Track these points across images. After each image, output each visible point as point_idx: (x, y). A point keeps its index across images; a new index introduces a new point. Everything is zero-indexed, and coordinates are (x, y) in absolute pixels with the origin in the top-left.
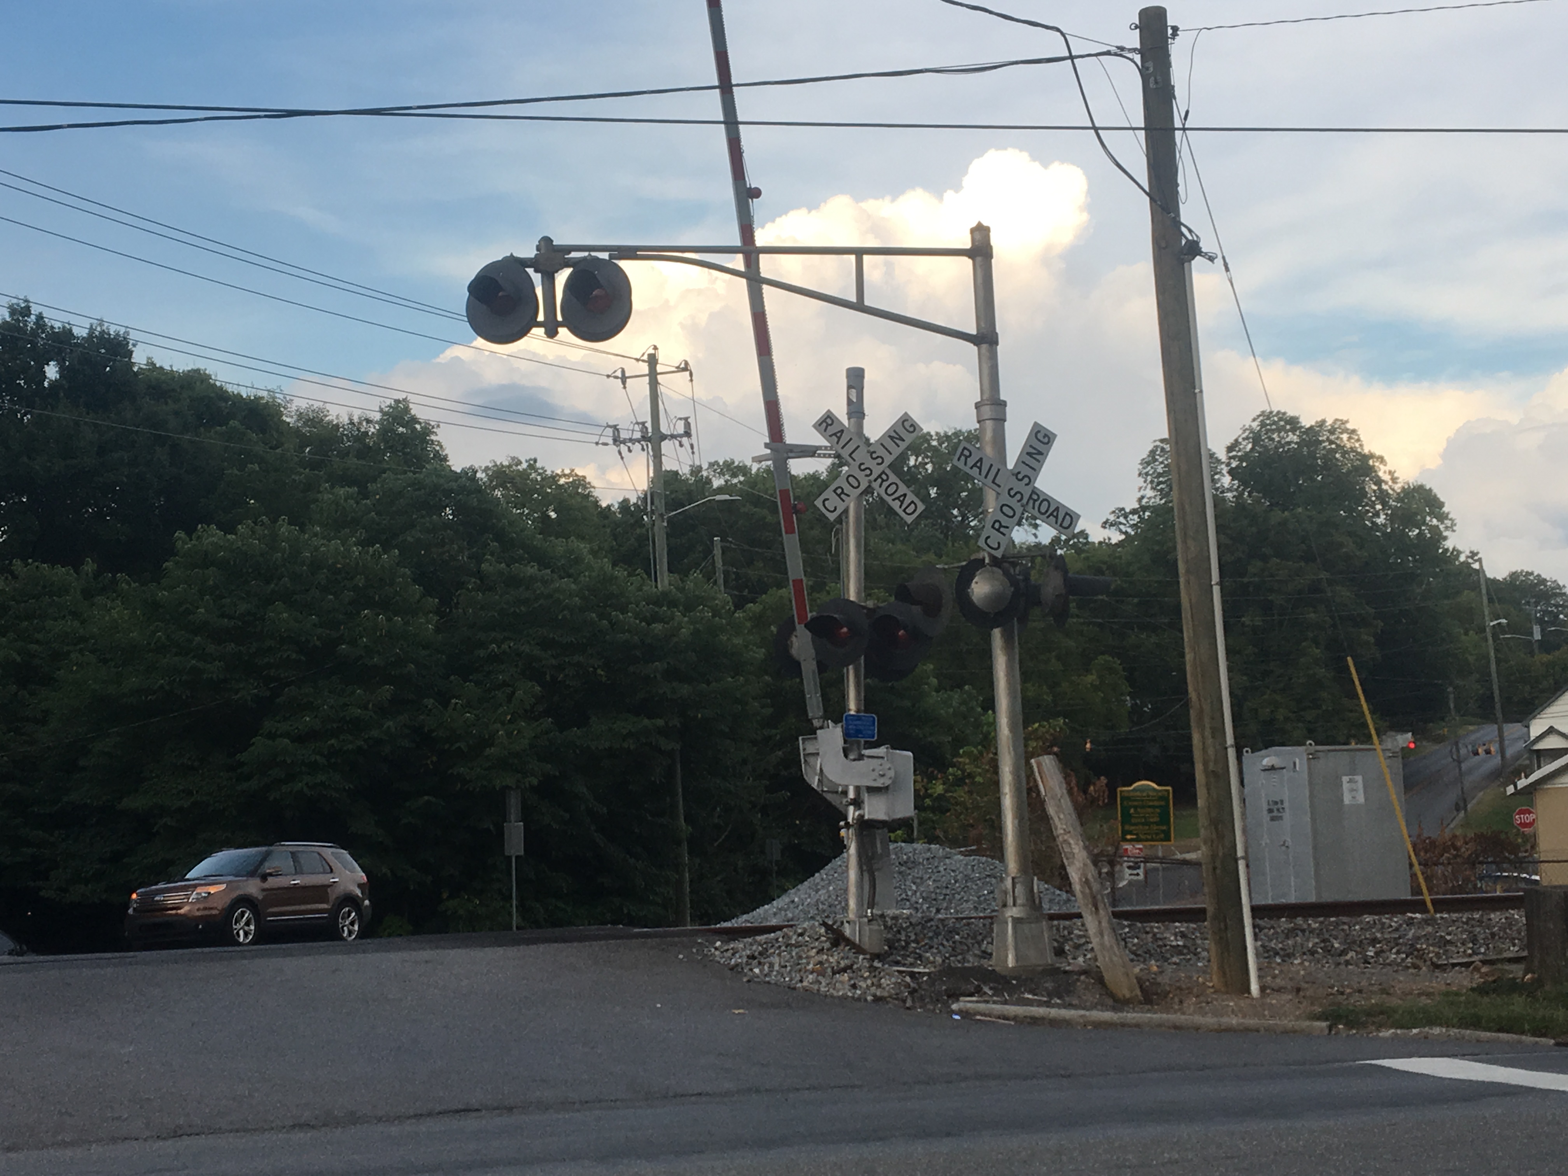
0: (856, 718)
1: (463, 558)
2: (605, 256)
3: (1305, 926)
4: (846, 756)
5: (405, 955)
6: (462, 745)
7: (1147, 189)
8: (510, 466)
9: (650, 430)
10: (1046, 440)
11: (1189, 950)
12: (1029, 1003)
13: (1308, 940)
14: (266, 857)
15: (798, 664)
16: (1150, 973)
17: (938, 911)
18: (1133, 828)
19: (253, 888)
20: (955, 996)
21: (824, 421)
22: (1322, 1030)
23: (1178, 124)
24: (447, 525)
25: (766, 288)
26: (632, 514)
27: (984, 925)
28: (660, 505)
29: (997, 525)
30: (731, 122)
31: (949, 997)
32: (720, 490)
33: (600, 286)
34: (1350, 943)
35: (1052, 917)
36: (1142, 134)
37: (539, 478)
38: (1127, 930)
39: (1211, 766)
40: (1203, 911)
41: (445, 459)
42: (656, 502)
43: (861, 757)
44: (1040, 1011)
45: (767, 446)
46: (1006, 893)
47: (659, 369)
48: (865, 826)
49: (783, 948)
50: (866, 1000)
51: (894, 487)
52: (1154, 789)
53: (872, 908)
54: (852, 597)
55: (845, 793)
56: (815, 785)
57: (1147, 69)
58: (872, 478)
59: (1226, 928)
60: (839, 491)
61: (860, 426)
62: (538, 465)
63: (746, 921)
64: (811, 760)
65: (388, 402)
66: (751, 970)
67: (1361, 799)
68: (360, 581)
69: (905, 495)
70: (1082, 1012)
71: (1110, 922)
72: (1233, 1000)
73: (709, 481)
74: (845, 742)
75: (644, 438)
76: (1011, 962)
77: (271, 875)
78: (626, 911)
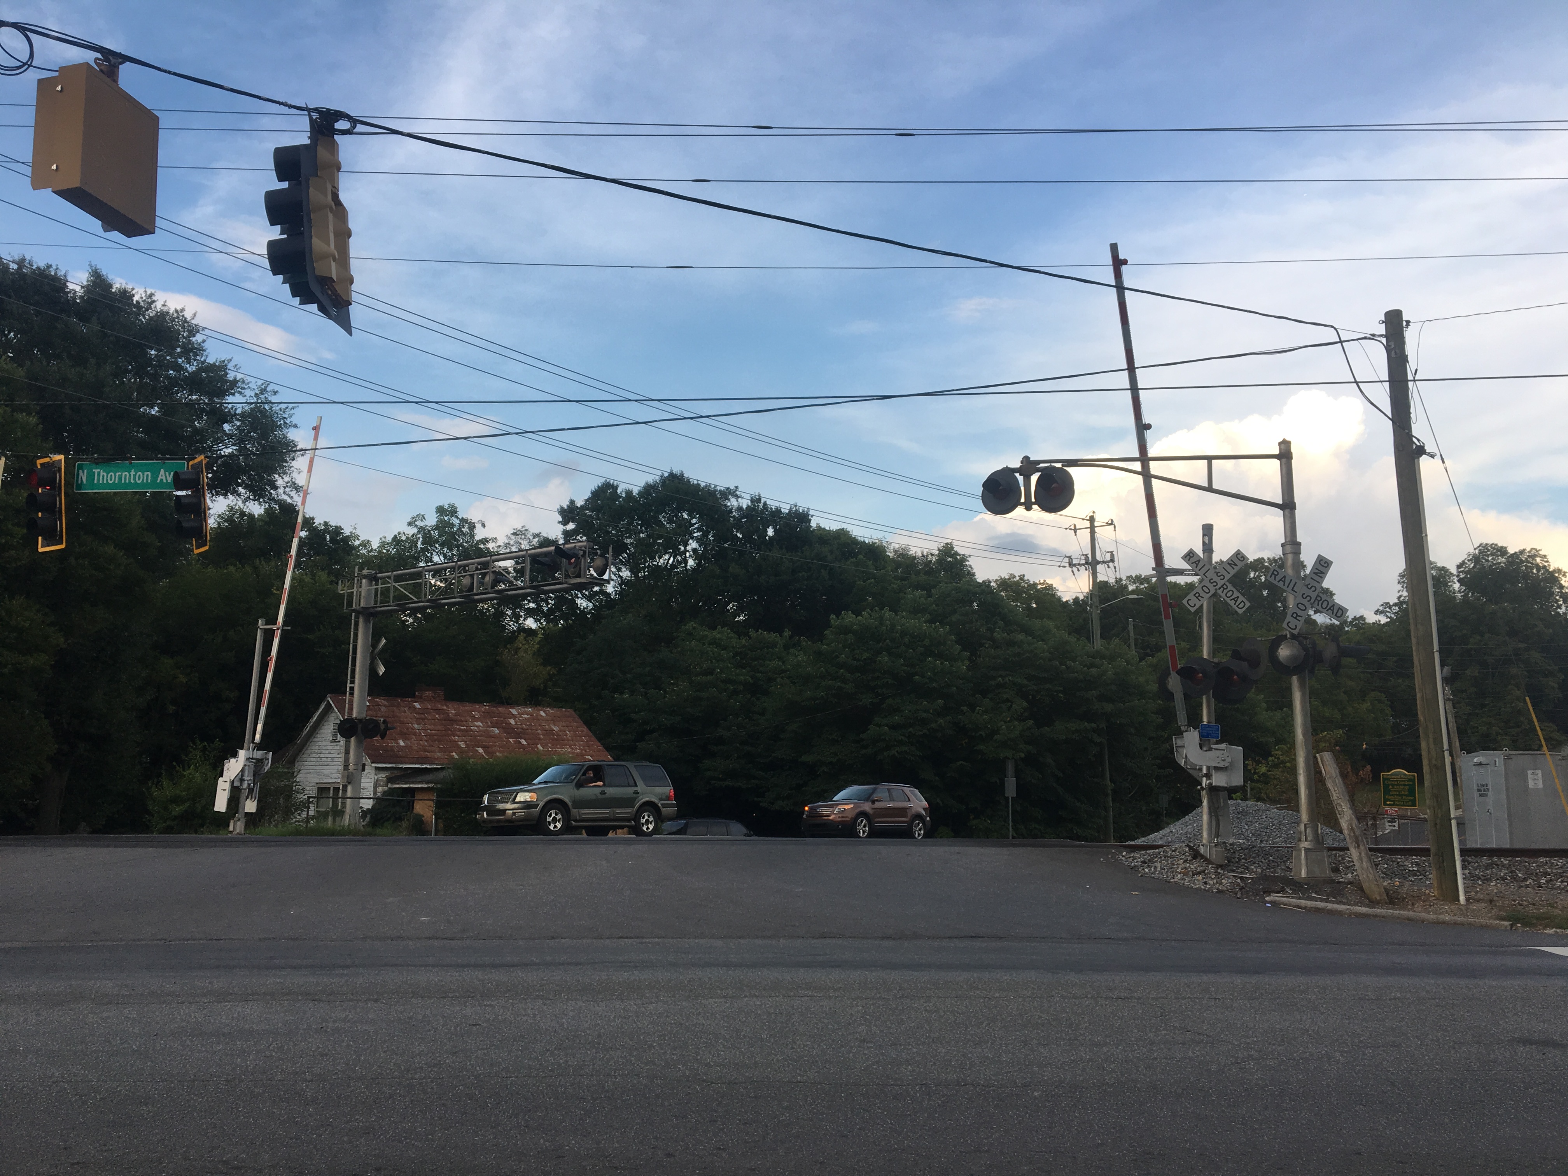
0: (1208, 726)
1: (983, 630)
2: (1059, 465)
3: (1499, 863)
4: (1201, 748)
5: (947, 849)
6: (982, 733)
7: (1391, 417)
8: (1009, 579)
9: (1090, 558)
10: (1326, 565)
11: (1421, 873)
12: (1315, 899)
13: (1501, 871)
14: (875, 790)
15: (1172, 694)
16: (1394, 886)
17: (1261, 842)
18: (1390, 798)
19: (867, 807)
20: (1268, 892)
21: (1189, 555)
22: (1506, 927)
23: (1410, 377)
24: (974, 612)
25: (1154, 481)
26: (1081, 606)
27: (1288, 851)
28: (1096, 600)
29: (1295, 615)
30: (1134, 389)
31: (1264, 893)
32: (1133, 592)
33: (1056, 482)
34: (1529, 874)
35: (1330, 849)
36: (1387, 385)
37: (1026, 586)
38: (1380, 859)
39: (1434, 762)
40: (1428, 850)
41: (974, 574)
42: (1094, 599)
43: (1210, 749)
44: (1322, 905)
45: (1153, 569)
46: (1301, 833)
47: (1096, 524)
48: (1213, 790)
49: (1163, 858)
50: (1213, 892)
51: (1231, 593)
52: (1405, 775)
53: (1217, 838)
54: (1205, 657)
55: (1201, 770)
56: (1182, 765)
57: (1390, 346)
58: (1217, 587)
59: (1443, 861)
60: (1197, 595)
61: (1210, 558)
62: (1025, 578)
63: (1144, 841)
64: (1180, 750)
65: (942, 545)
66: (1143, 869)
67: (1541, 786)
68: (927, 642)
69: (1238, 597)
70: (1348, 907)
71: (1367, 854)
72: (1447, 905)
73: (1126, 587)
74: (1201, 740)
75: (1087, 563)
76: (1303, 874)
77: (877, 801)
78: (1075, 832)
